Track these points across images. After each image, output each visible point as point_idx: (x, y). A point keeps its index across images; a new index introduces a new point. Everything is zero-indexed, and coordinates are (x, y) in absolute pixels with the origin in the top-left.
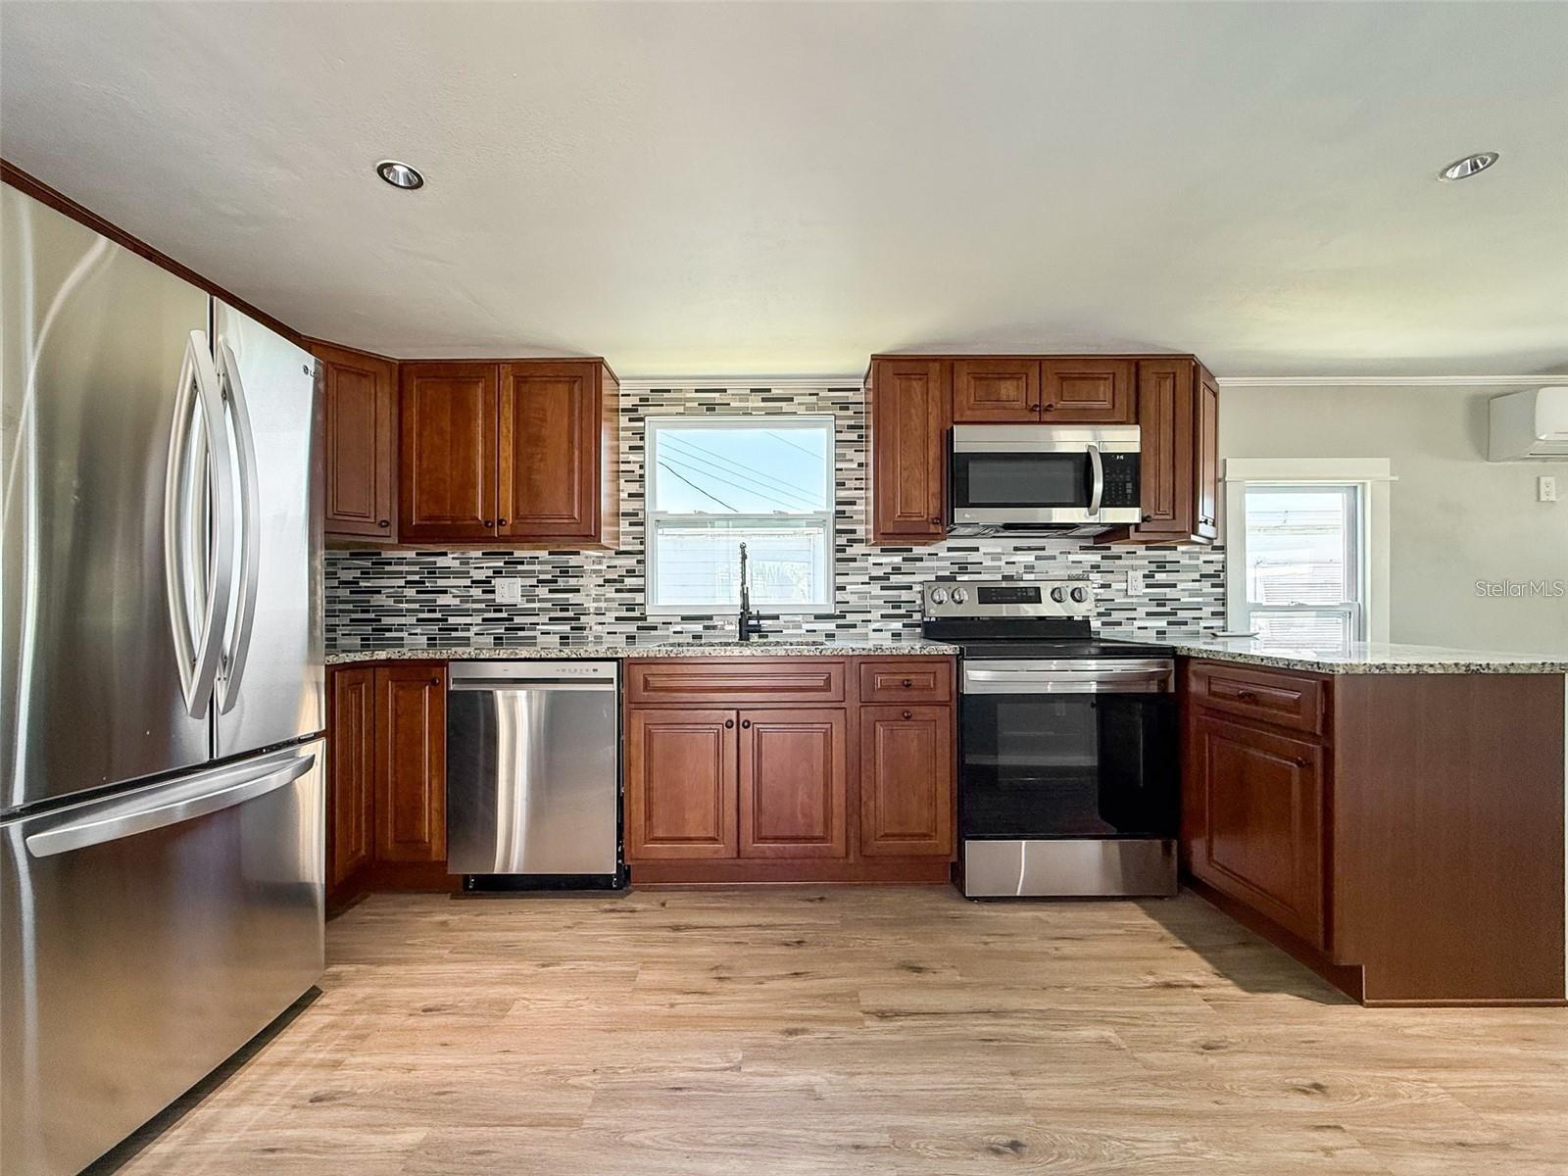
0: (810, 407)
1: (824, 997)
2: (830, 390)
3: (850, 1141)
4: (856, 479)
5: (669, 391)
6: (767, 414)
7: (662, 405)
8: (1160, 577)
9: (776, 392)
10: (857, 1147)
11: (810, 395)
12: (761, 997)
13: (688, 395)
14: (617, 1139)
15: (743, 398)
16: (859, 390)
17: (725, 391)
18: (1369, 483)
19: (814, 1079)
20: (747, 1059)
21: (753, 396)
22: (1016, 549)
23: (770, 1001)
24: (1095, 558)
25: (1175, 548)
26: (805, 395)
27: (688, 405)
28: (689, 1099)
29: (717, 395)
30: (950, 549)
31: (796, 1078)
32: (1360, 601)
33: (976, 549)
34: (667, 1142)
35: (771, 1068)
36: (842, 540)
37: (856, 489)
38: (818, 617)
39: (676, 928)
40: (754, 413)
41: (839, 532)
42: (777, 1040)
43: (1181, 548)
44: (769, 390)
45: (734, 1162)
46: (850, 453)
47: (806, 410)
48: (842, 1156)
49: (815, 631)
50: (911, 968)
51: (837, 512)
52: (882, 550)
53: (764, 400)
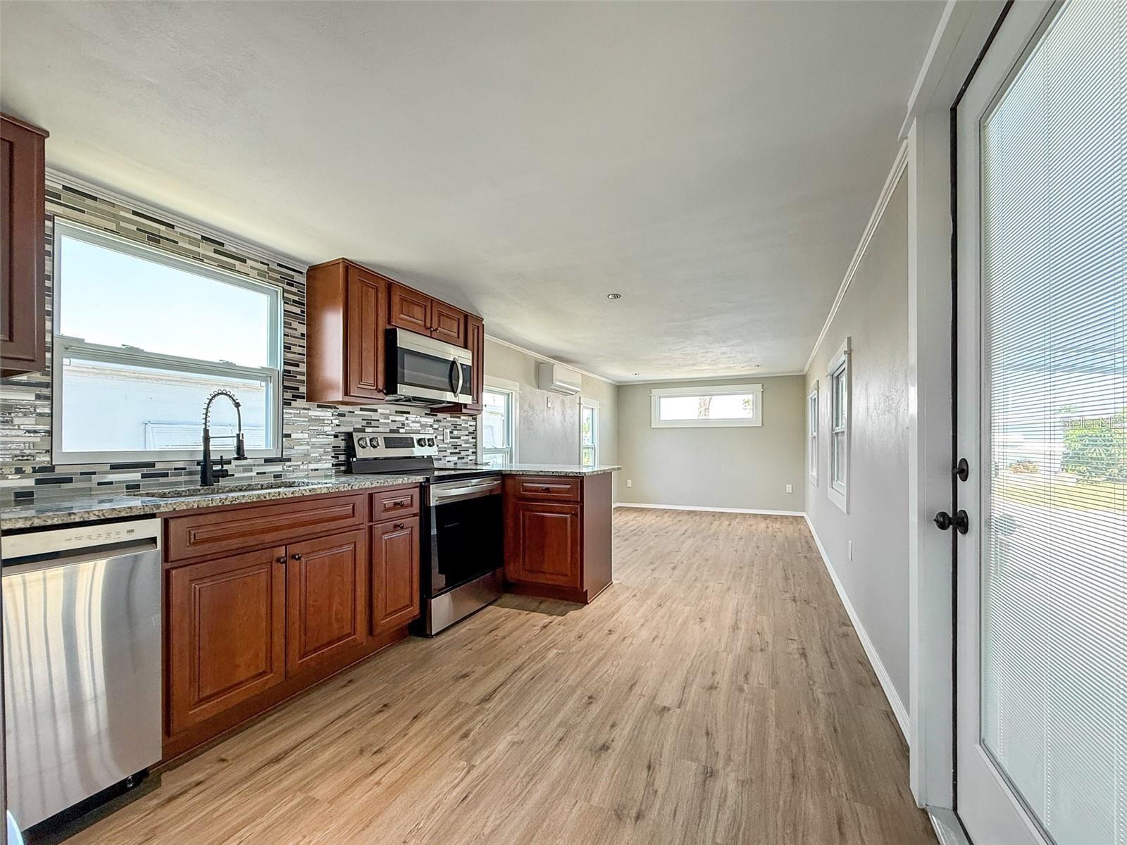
0: (262, 274)
1: (449, 713)
2: (279, 265)
3: (555, 741)
4: (300, 346)
5: (95, 199)
6: (219, 266)
7: (84, 212)
8: (455, 432)
9: (229, 248)
10: (561, 740)
11: (262, 263)
12: (419, 739)
13: (122, 213)
14: (483, 838)
15: (192, 241)
16: (301, 273)
17: (172, 227)
18: (514, 392)
19: (509, 738)
20: (469, 760)
21: (204, 244)
22: (397, 412)
23: (427, 736)
24: (430, 420)
25: (459, 418)
26: (257, 261)
27: (122, 224)
28: (478, 795)
29: (163, 228)
30: (362, 410)
31: (502, 745)
32: (510, 446)
33: (376, 411)
34: (503, 813)
35: (485, 753)
36: (288, 395)
37: (299, 354)
38: (268, 461)
39: (277, 759)
40: (205, 260)
41: (285, 387)
42: (465, 743)
43: (462, 418)
44: (222, 245)
45: (539, 786)
46: (295, 324)
47: (258, 275)
48: (562, 747)
49: (265, 473)
50: (461, 677)
51: (285, 371)
52: (319, 406)
53: (216, 251)
